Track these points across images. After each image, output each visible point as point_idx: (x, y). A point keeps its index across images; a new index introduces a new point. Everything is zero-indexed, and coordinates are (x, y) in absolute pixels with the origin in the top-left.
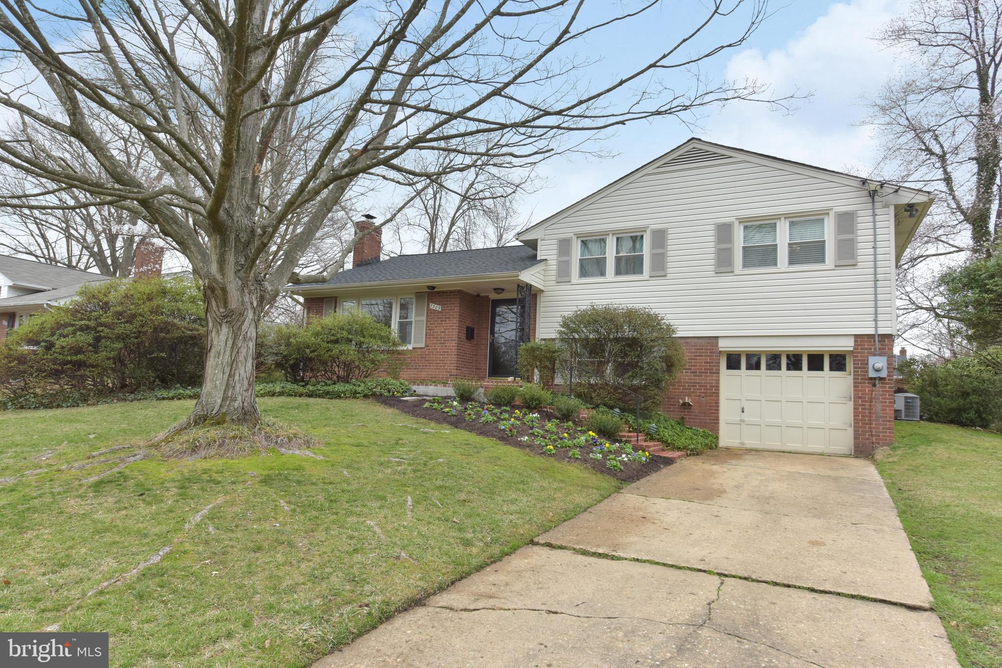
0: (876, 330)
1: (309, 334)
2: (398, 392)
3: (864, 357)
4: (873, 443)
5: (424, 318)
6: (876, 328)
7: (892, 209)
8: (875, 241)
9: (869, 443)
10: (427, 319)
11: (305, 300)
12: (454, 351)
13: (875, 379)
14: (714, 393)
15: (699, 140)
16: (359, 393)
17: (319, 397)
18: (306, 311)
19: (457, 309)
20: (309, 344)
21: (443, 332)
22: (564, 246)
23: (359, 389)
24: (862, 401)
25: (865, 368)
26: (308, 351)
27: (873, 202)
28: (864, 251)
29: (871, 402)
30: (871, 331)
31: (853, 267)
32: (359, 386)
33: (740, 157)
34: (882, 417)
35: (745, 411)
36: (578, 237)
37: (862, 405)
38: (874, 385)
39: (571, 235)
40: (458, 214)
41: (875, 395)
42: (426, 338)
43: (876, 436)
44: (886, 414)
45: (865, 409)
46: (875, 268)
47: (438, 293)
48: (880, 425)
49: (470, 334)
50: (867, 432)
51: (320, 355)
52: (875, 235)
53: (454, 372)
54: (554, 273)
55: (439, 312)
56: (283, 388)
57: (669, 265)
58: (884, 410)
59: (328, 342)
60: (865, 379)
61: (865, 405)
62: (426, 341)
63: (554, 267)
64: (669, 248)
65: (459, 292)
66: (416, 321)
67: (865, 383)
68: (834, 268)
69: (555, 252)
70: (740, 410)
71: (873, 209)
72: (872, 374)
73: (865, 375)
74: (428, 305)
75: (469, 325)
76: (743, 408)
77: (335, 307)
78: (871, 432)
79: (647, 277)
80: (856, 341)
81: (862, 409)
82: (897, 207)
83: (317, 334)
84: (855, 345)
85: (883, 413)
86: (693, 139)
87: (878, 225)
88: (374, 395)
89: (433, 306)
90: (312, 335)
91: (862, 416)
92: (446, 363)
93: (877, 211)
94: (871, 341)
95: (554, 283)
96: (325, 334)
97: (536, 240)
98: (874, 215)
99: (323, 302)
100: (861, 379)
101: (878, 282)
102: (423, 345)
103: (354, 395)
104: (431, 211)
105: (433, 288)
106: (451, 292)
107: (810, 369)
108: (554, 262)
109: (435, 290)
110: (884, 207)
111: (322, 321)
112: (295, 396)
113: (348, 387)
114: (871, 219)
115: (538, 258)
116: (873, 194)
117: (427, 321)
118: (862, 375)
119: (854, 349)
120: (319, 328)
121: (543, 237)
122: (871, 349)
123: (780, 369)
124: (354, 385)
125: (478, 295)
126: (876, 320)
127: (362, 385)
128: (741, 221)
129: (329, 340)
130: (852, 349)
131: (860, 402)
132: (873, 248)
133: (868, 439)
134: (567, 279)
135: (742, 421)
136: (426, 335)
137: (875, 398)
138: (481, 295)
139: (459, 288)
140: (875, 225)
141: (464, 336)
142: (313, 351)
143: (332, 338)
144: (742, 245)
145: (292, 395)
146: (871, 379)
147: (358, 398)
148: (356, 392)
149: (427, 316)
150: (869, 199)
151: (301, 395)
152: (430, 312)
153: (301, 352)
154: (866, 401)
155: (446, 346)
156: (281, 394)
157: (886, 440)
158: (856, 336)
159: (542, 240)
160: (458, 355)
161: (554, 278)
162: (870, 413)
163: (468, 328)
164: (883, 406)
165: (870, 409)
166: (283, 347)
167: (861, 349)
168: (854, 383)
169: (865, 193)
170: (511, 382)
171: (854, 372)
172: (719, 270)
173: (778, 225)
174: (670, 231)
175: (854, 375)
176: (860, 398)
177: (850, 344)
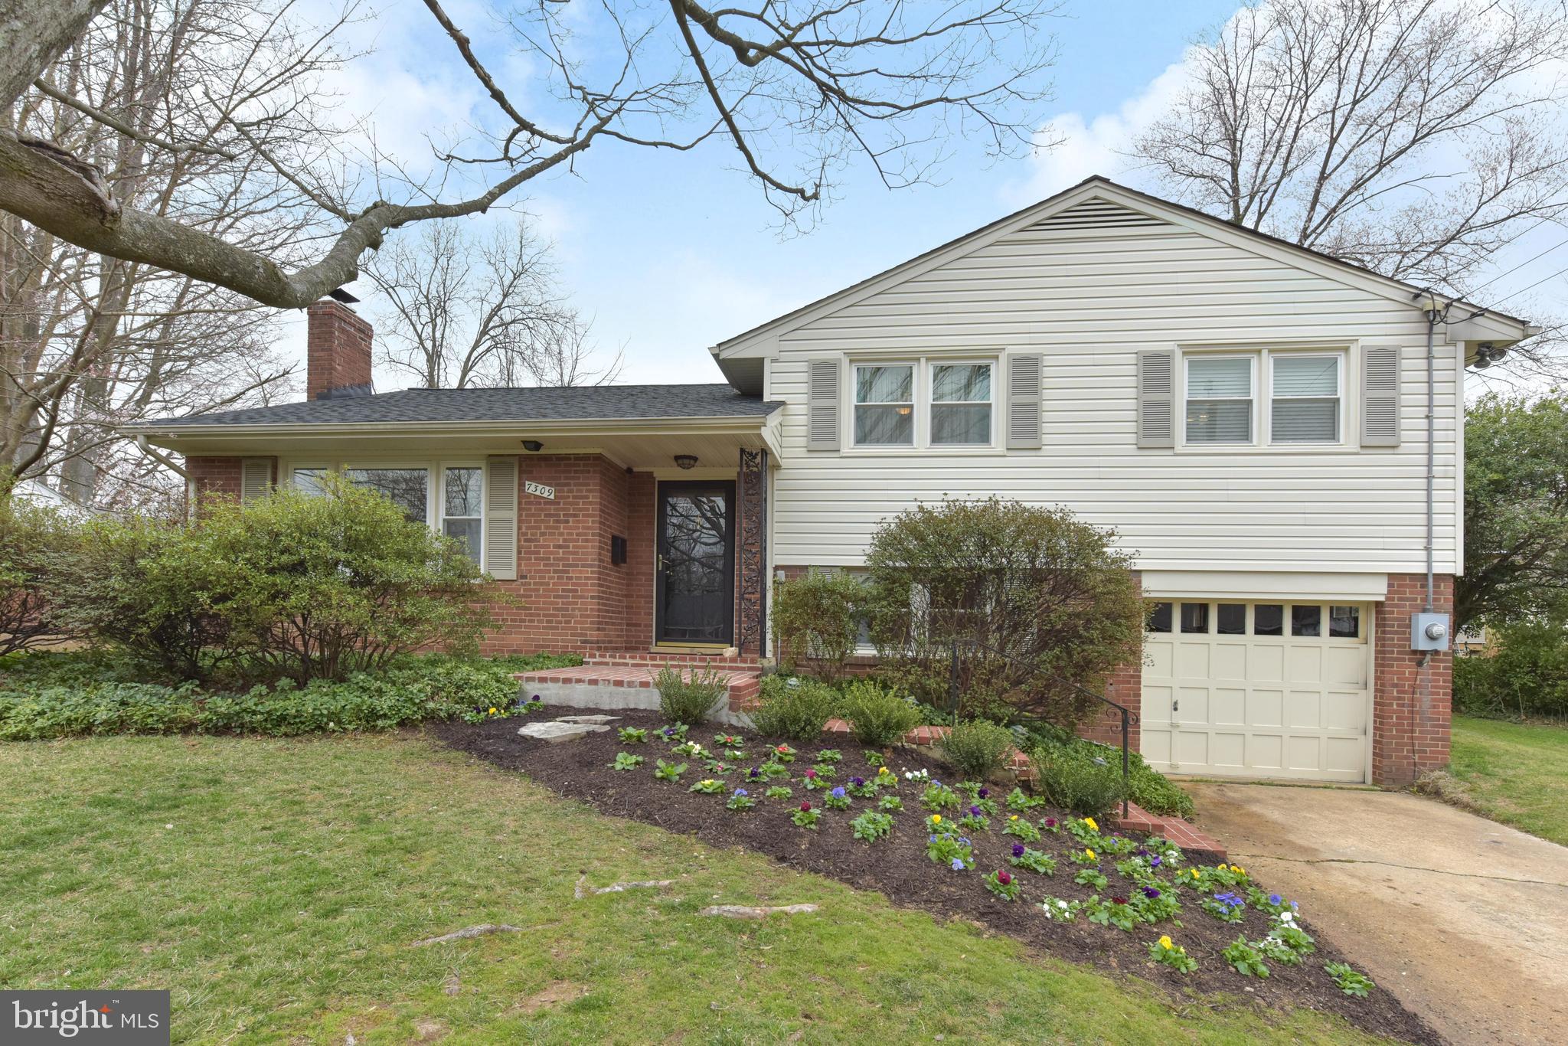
0: (1429, 567)
1: (206, 546)
2: (498, 706)
3: (1402, 613)
4: (1415, 764)
5: (513, 514)
6: (1429, 562)
7: (1461, 346)
8: (1430, 406)
9: (1408, 763)
10: (520, 516)
11: (189, 460)
12: (591, 590)
13: (1424, 653)
14: (1132, 676)
15: (1106, 181)
16: (385, 716)
17: (253, 731)
18: (192, 487)
19: (594, 497)
20: (206, 575)
21: (560, 547)
22: (824, 376)
23: (384, 704)
24: (1398, 692)
25: (1404, 633)
26: (203, 597)
27: (1430, 333)
28: (1411, 420)
29: (1414, 693)
30: (1421, 568)
31: (1390, 451)
32: (380, 692)
33: (1188, 224)
34: (1431, 719)
35: (1179, 707)
36: (851, 361)
37: (1399, 699)
38: (1420, 664)
39: (838, 354)
40: (475, 354)
41: (1421, 680)
42: (519, 559)
43: (1420, 751)
44: (1438, 713)
45: (1403, 705)
46: (1430, 454)
47: (546, 458)
48: (1428, 732)
49: (619, 551)
50: (1406, 745)
51: (247, 610)
52: (1430, 394)
53: (593, 635)
54: (803, 430)
55: (548, 502)
56: (123, 703)
57: (1046, 428)
58: (1434, 707)
59: (271, 571)
60: (1405, 653)
61: (1404, 699)
62: (519, 565)
63: (803, 420)
64: (1046, 394)
65: (598, 458)
66: (491, 521)
67: (1404, 660)
68: (1359, 450)
69: (804, 388)
70: (1169, 706)
71: (1429, 346)
72: (1423, 644)
73: (1404, 646)
74: (521, 485)
75: (617, 533)
76: (1176, 703)
77: (274, 481)
78: (1413, 745)
79: (999, 450)
80: (1390, 585)
81: (1398, 705)
82: (1468, 344)
83: (233, 548)
84: (1389, 592)
85: (1434, 713)
86: (1095, 178)
87: (1437, 376)
88: (431, 718)
89: (532, 488)
90: (215, 549)
91: (1397, 718)
92: (573, 616)
93: (1437, 351)
94: (1415, 586)
95: (802, 452)
96: (258, 546)
97: (761, 361)
98: (1429, 358)
99: (240, 468)
100: (1399, 653)
101: (1434, 480)
102: (512, 574)
103: (370, 722)
104: (429, 344)
105: (536, 445)
106: (578, 458)
107: (1296, 632)
108: (803, 409)
109: (542, 452)
110: (1446, 344)
111: (245, 510)
112: (167, 732)
113: (346, 699)
114: (1423, 364)
115: (767, 398)
116: (1432, 318)
117: (520, 521)
118: (1400, 646)
119: (1387, 599)
120: (238, 530)
121: (776, 355)
122: (1415, 599)
123: (1243, 632)
124: (364, 690)
125: (629, 470)
126: (1428, 549)
127: (391, 692)
128: (1189, 350)
129: (274, 563)
130: (1382, 599)
131: (1395, 694)
132: (1428, 417)
133: (1406, 757)
134: (830, 445)
135: (1174, 726)
136: (519, 552)
137: (1420, 686)
138: (635, 469)
139: (598, 451)
140: (1430, 376)
141: (607, 556)
142: (223, 598)
143: (285, 558)
144: (1186, 397)
145: (153, 731)
146: (1415, 652)
147: (382, 730)
148: (373, 715)
149: (520, 509)
150: (1423, 327)
151: (188, 728)
152: (526, 503)
153: (181, 597)
154: (1404, 692)
155: (570, 578)
156: (116, 727)
157: (1437, 759)
158: (1391, 576)
159: (774, 361)
160: (599, 598)
161: (803, 441)
162: (1412, 712)
163: (614, 538)
164: (1434, 700)
165: (1413, 706)
166: (115, 582)
167: (1400, 599)
168: (1376, 658)
169: (1416, 314)
170: (733, 660)
171: (1377, 639)
172: (1144, 443)
173: (1254, 363)
174: (1048, 360)
175: (1376, 645)
176: (1395, 686)
177: (1378, 590)
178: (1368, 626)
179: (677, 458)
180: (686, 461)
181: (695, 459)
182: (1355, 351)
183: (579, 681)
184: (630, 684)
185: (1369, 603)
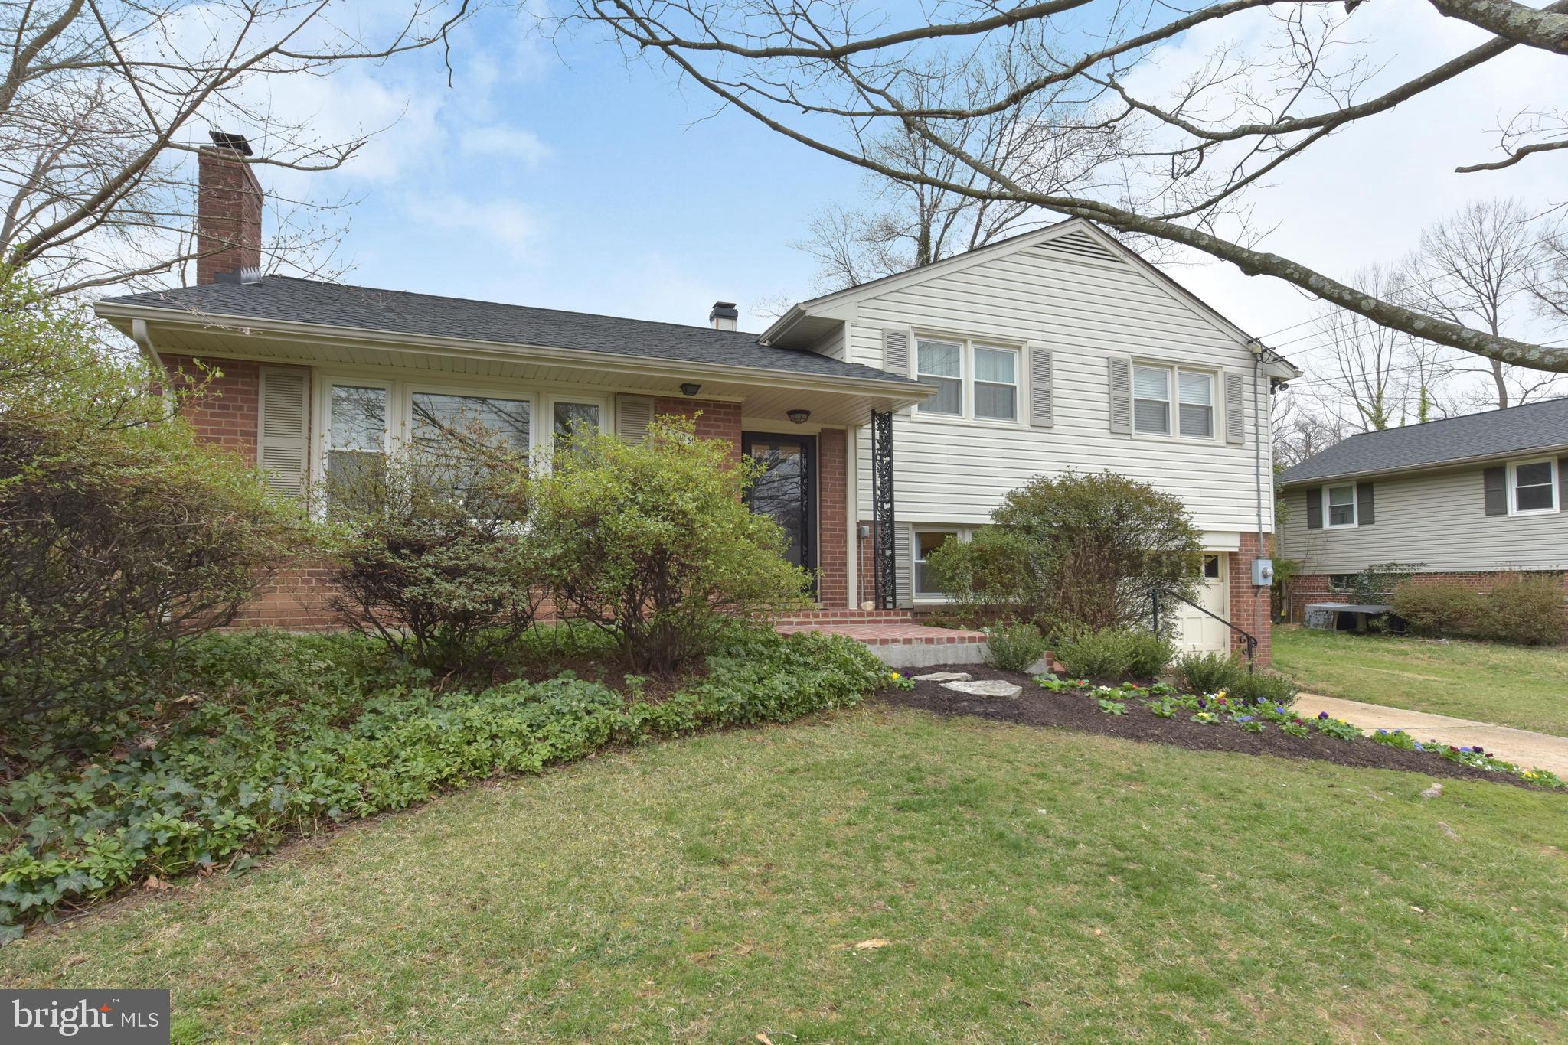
0: (1260, 528)
3: (1247, 559)
6: (1260, 524)
7: (1269, 380)
8: (1256, 418)
13: (1258, 587)
22: (895, 345)
24: (1247, 615)
25: (1249, 573)
27: (1255, 368)
28: (1248, 426)
29: (1254, 615)
30: (1255, 529)
31: (1240, 447)
33: (1134, 265)
34: (1262, 633)
36: (915, 335)
37: (1247, 620)
38: (1258, 595)
39: (907, 327)
41: (1259, 607)
44: (1265, 628)
45: (1249, 624)
46: (1258, 450)
48: (1261, 642)
52: (1256, 409)
57: (1056, 410)
58: (1263, 624)
60: (1249, 588)
61: (1251, 620)
64: (1054, 383)
67: (1248, 592)
68: (1225, 446)
69: (879, 354)
71: (1255, 376)
72: (1261, 582)
73: (1249, 582)
79: (1026, 426)
80: (1242, 540)
82: (1271, 378)
84: (1241, 545)
85: (1263, 628)
93: (1258, 381)
94: (1253, 541)
97: (843, 323)
98: (1255, 385)
100: (1245, 587)
101: (1260, 469)
110: (1262, 377)
114: (1252, 389)
115: (846, 360)
116: (1256, 359)
118: (1245, 583)
119: (1239, 550)
121: (855, 319)
122: (1254, 550)
126: (1259, 515)
130: (1236, 550)
131: (1245, 616)
132: (1255, 425)
137: (1259, 611)
140: (1256, 397)
144: (1134, 396)
146: (1255, 587)
150: (1251, 363)
154: (1250, 616)
157: (1267, 660)
158: (1242, 534)
159: (854, 325)
162: (1254, 629)
164: (1262, 619)
165: (1254, 624)
167: (1246, 550)
168: (1231, 592)
169: (1248, 354)
170: (870, 614)
171: (1232, 578)
172: (1115, 429)
173: (1169, 375)
174: (1055, 356)
175: (1231, 582)
176: (1245, 611)
177: (1233, 544)
178: (1224, 568)
179: (790, 413)
180: (798, 416)
181: (807, 413)
182: (1220, 374)
183: (895, 641)
184: (939, 641)
185: (1223, 553)
